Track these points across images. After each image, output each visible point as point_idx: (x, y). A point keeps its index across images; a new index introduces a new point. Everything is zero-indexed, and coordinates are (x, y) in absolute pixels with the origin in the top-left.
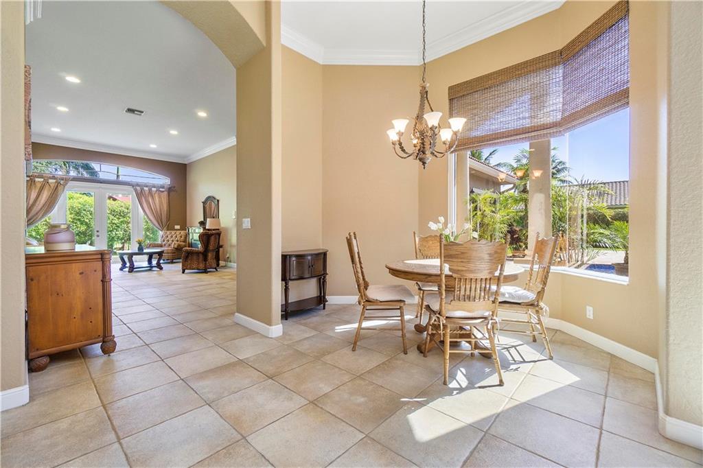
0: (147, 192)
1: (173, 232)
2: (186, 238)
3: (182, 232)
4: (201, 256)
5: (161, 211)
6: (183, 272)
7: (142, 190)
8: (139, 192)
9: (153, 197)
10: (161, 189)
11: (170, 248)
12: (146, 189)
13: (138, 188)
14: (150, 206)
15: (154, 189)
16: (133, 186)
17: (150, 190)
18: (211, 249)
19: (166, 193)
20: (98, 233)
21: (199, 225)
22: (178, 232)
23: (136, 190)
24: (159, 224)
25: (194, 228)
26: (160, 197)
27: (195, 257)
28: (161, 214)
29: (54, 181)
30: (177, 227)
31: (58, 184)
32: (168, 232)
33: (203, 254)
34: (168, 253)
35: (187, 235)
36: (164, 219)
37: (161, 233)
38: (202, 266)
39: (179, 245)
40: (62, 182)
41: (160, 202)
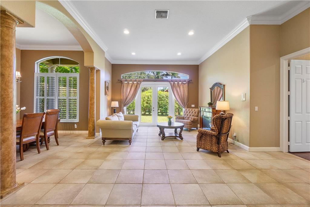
0: (176, 85)
1: (191, 109)
2: (198, 114)
3: (196, 110)
4: (214, 139)
5: (184, 96)
6: (198, 150)
7: (174, 83)
8: (172, 85)
9: (179, 87)
10: (184, 83)
11: (189, 121)
12: (176, 83)
13: (172, 83)
14: (178, 93)
15: (180, 83)
16: (170, 82)
17: (178, 83)
18: (224, 132)
19: (187, 84)
20: (154, 109)
21: (208, 106)
22: (193, 110)
23: (171, 84)
24: (183, 104)
25: (204, 108)
26: (183, 87)
27: (208, 139)
28: (184, 98)
29: (136, 82)
30: (193, 106)
31: (138, 83)
32: (188, 109)
33: (216, 137)
34: (187, 124)
35: (199, 112)
36: (186, 101)
37: (184, 109)
38: (215, 149)
39: (194, 119)
40: (139, 83)
41: (183, 90)
